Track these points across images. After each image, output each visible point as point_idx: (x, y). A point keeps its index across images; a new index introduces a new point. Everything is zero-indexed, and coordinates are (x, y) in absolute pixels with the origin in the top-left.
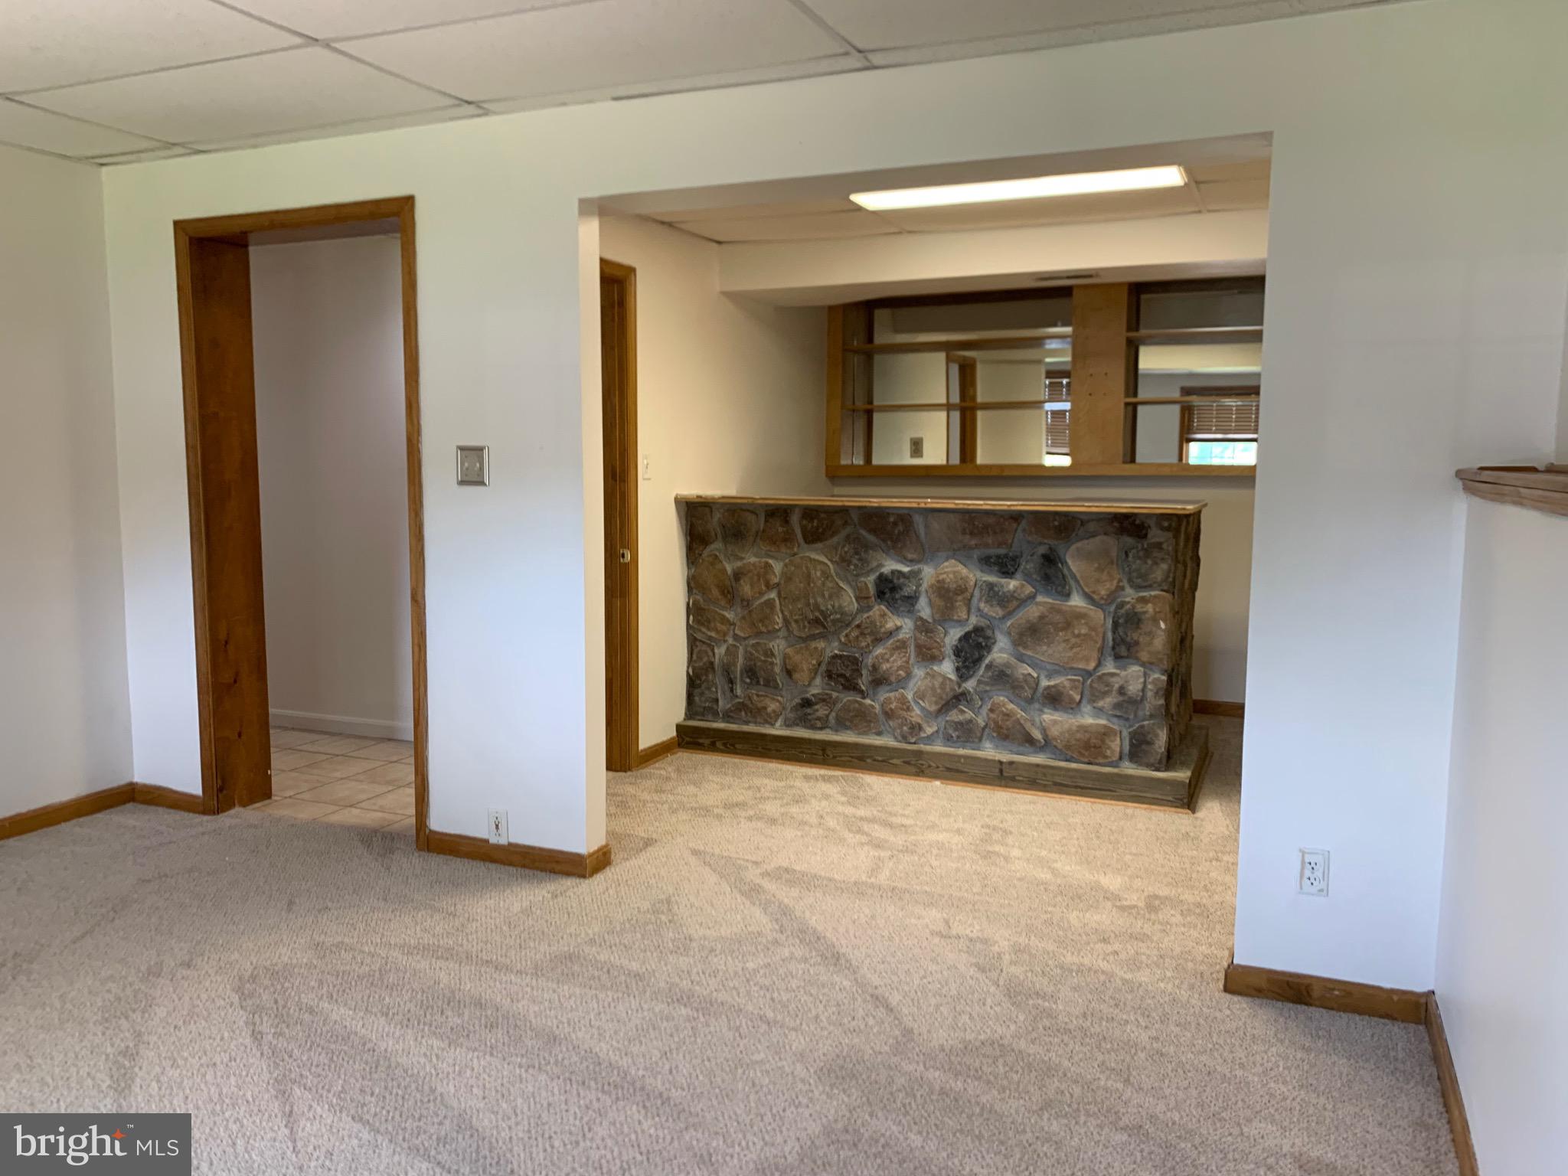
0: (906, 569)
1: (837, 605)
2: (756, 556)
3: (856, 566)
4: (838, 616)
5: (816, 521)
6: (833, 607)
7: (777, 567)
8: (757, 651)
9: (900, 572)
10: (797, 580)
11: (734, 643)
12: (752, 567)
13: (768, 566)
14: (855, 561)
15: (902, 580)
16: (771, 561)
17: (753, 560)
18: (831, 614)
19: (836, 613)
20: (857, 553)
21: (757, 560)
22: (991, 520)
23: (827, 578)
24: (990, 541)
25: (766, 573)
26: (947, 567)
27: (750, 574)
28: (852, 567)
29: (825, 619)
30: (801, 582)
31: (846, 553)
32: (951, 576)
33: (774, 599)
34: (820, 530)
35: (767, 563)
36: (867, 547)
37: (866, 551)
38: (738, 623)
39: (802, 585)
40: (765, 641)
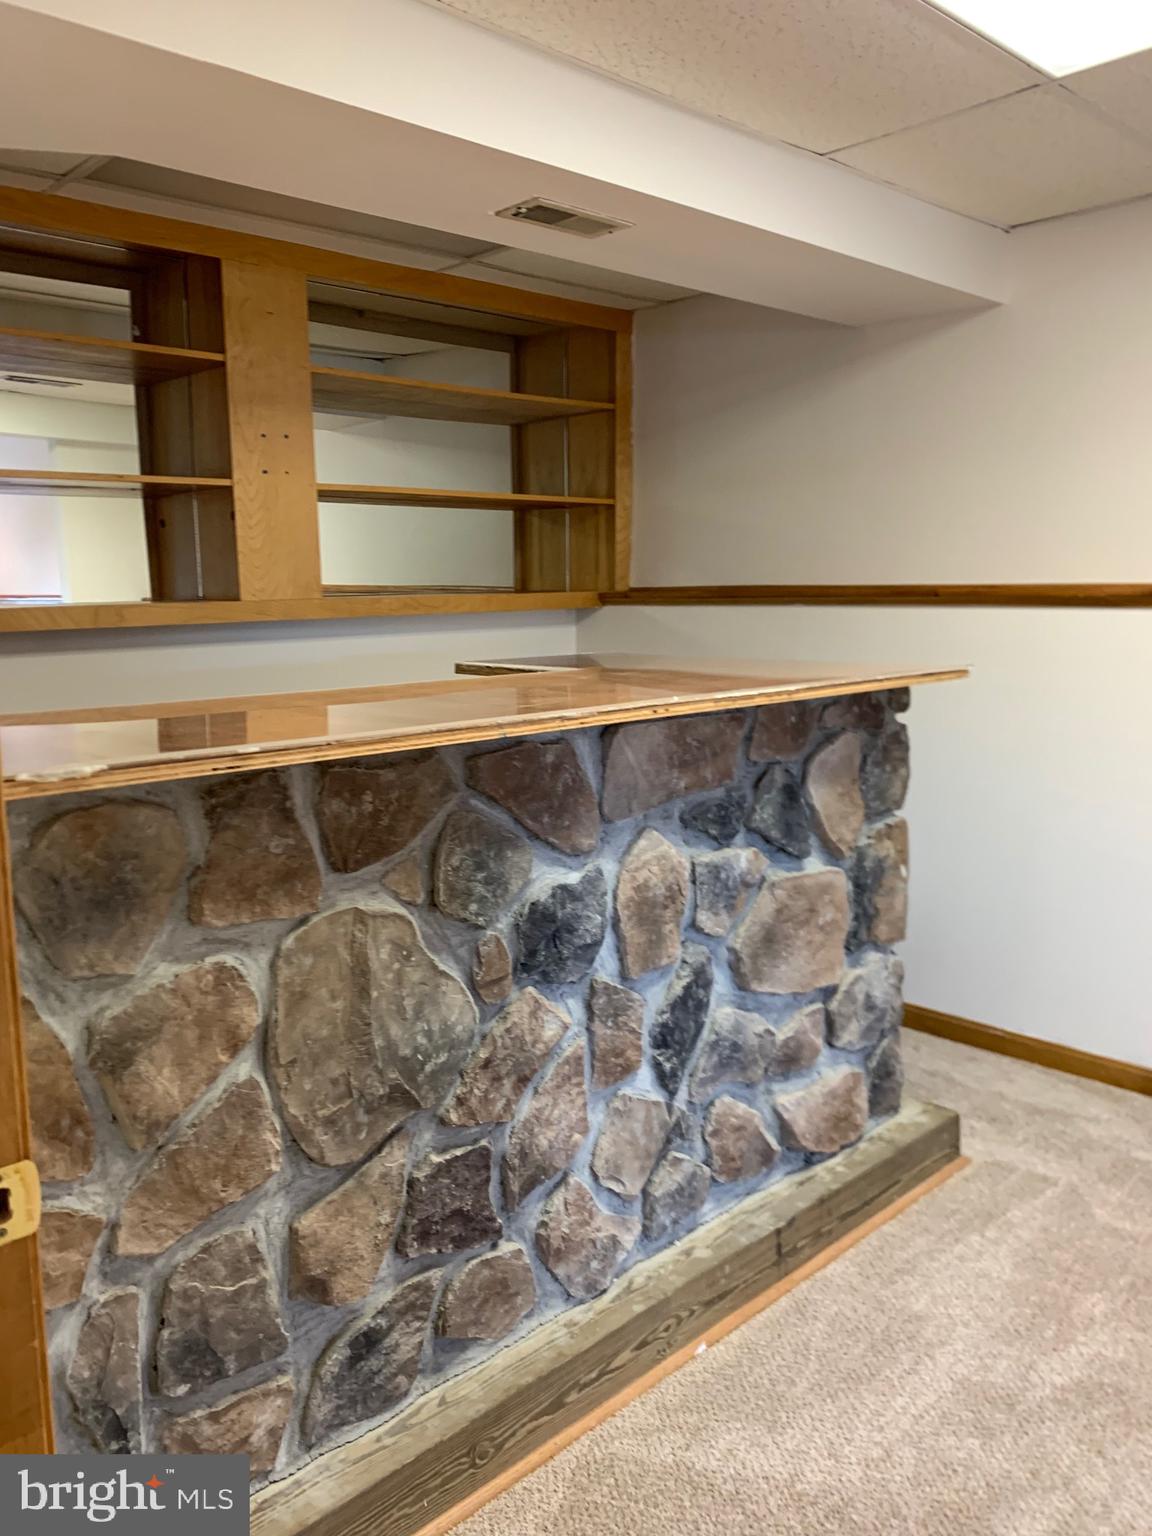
0: (573, 878)
1: (436, 1027)
2: (170, 954)
3: (482, 900)
4: (443, 1058)
5: (368, 797)
6: (428, 1034)
7: (254, 969)
8: (207, 1276)
9: (564, 888)
10: (324, 992)
11: (117, 1291)
12: (175, 1003)
13: (226, 977)
14: (479, 889)
15: (569, 907)
16: (229, 959)
17: (165, 972)
18: (428, 1057)
19: (438, 1050)
20: (480, 866)
21: (184, 968)
22: (708, 730)
23: (407, 958)
24: (709, 776)
25: (226, 1003)
26: (645, 851)
27: (169, 1030)
28: (473, 907)
29: (412, 1079)
30: (334, 998)
31: (456, 869)
32: (655, 869)
33: (252, 1084)
34: (385, 821)
35: (221, 968)
36: (501, 843)
37: (500, 856)
38: (128, 1215)
39: (339, 1004)
40: (227, 1231)
